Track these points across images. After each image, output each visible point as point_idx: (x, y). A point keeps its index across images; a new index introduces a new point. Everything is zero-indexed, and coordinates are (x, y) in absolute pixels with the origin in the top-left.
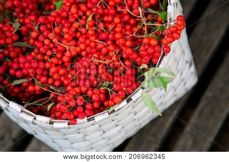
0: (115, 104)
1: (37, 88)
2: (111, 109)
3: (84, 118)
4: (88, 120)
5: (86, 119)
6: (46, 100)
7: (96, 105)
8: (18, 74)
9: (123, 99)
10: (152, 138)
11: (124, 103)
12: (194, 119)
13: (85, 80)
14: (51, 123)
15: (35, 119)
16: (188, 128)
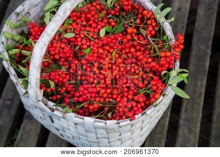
0: (156, 99)
1: (96, 106)
3: (139, 114)
4: (142, 115)
5: (140, 114)
6: (104, 112)
7: (143, 104)
8: (81, 99)
9: (160, 95)
10: (160, 136)
11: (162, 97)
12: (183, 115)
13: (128, 91)
14: (118, 123)
15: (106, 124)
16: (182, 122)
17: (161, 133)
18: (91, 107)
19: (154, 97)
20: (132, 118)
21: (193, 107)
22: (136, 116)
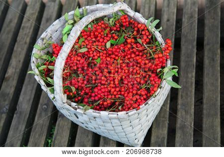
0: (155, 92)
1: (109, 102)
2: (154, 95)
3: (143, 104)
4: (145, 105)
6: (116, 106)
7: (145, 97)
8: (96, 98)
9: (158, 88)
11: (159, 89)
12: (180, 101)
13: (132, 88)
14: (127, 113)
15: (118, 115)
16: (179, 107)
17: (164, 117)
18: (105, 103)
19: (153, 90)
20: (138, 108)
21: (187, 94)
22: (141, 107)
